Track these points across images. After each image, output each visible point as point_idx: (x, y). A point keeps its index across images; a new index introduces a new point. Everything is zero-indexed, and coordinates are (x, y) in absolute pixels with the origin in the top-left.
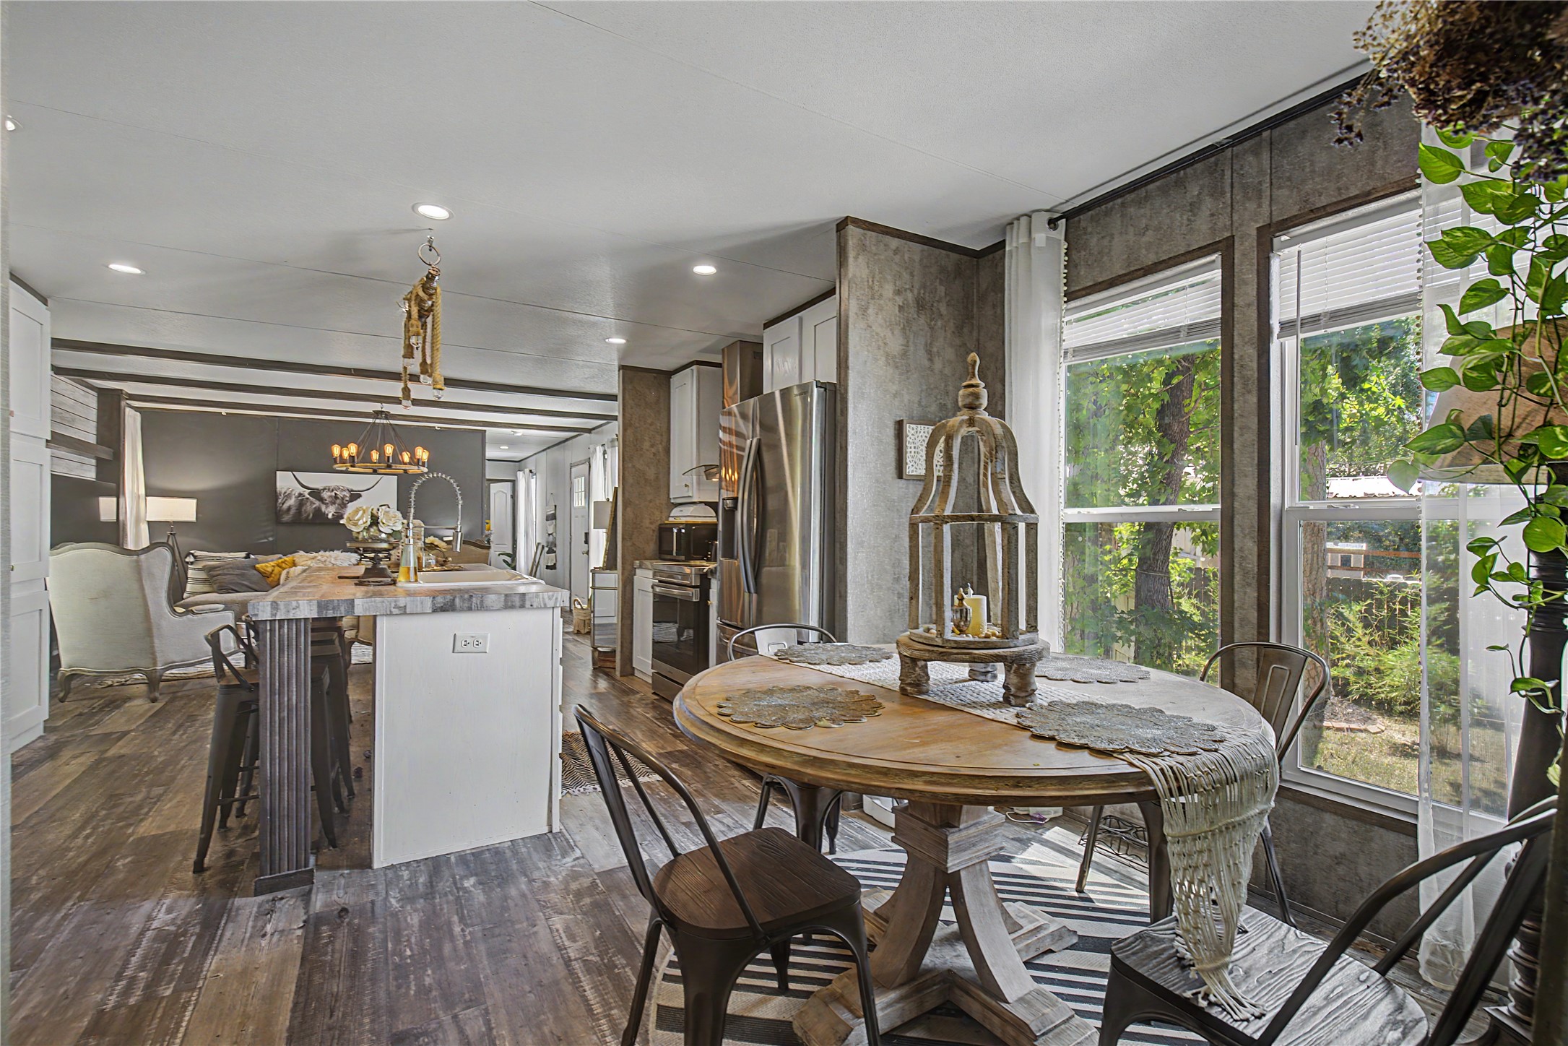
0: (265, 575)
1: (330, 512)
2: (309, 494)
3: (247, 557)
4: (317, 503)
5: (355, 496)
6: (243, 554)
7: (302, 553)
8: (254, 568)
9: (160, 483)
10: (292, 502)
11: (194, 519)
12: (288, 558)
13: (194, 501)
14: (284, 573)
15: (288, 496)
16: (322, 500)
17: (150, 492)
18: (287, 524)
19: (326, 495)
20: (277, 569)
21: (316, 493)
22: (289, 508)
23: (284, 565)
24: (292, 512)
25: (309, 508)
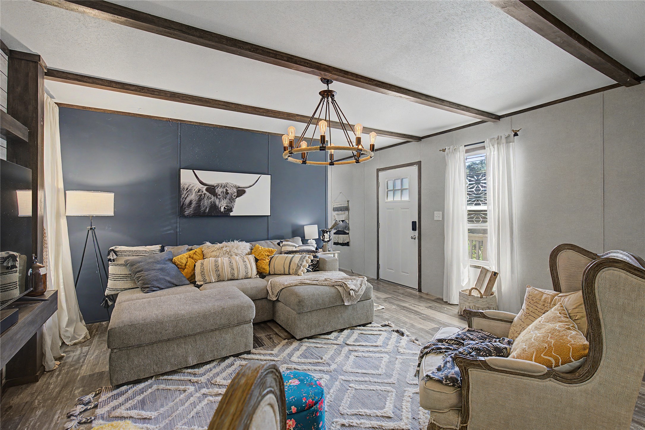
0: (180, 267)
1: (222, 205)
2: (207, 190)
3: (162, 250)
4: (213, 198)
5: (241, 192)
6: (158, 247)
7: (208, 244)
8: (171, 260)
9: (76, 177)
10: (193, 197)
11: (112, 214)
12: (197, 249)
13: (112, 195)
14: (198, 264)
15: (189, 191)
16: (215, 195)
17: (69, 185)
18: (188, 217)
19: (219, 191)
20: (190, 261)
21: (211, 189)
22: (191, 203)
23: (195, 256)
24: (193, 206)
25: (206, 203)
